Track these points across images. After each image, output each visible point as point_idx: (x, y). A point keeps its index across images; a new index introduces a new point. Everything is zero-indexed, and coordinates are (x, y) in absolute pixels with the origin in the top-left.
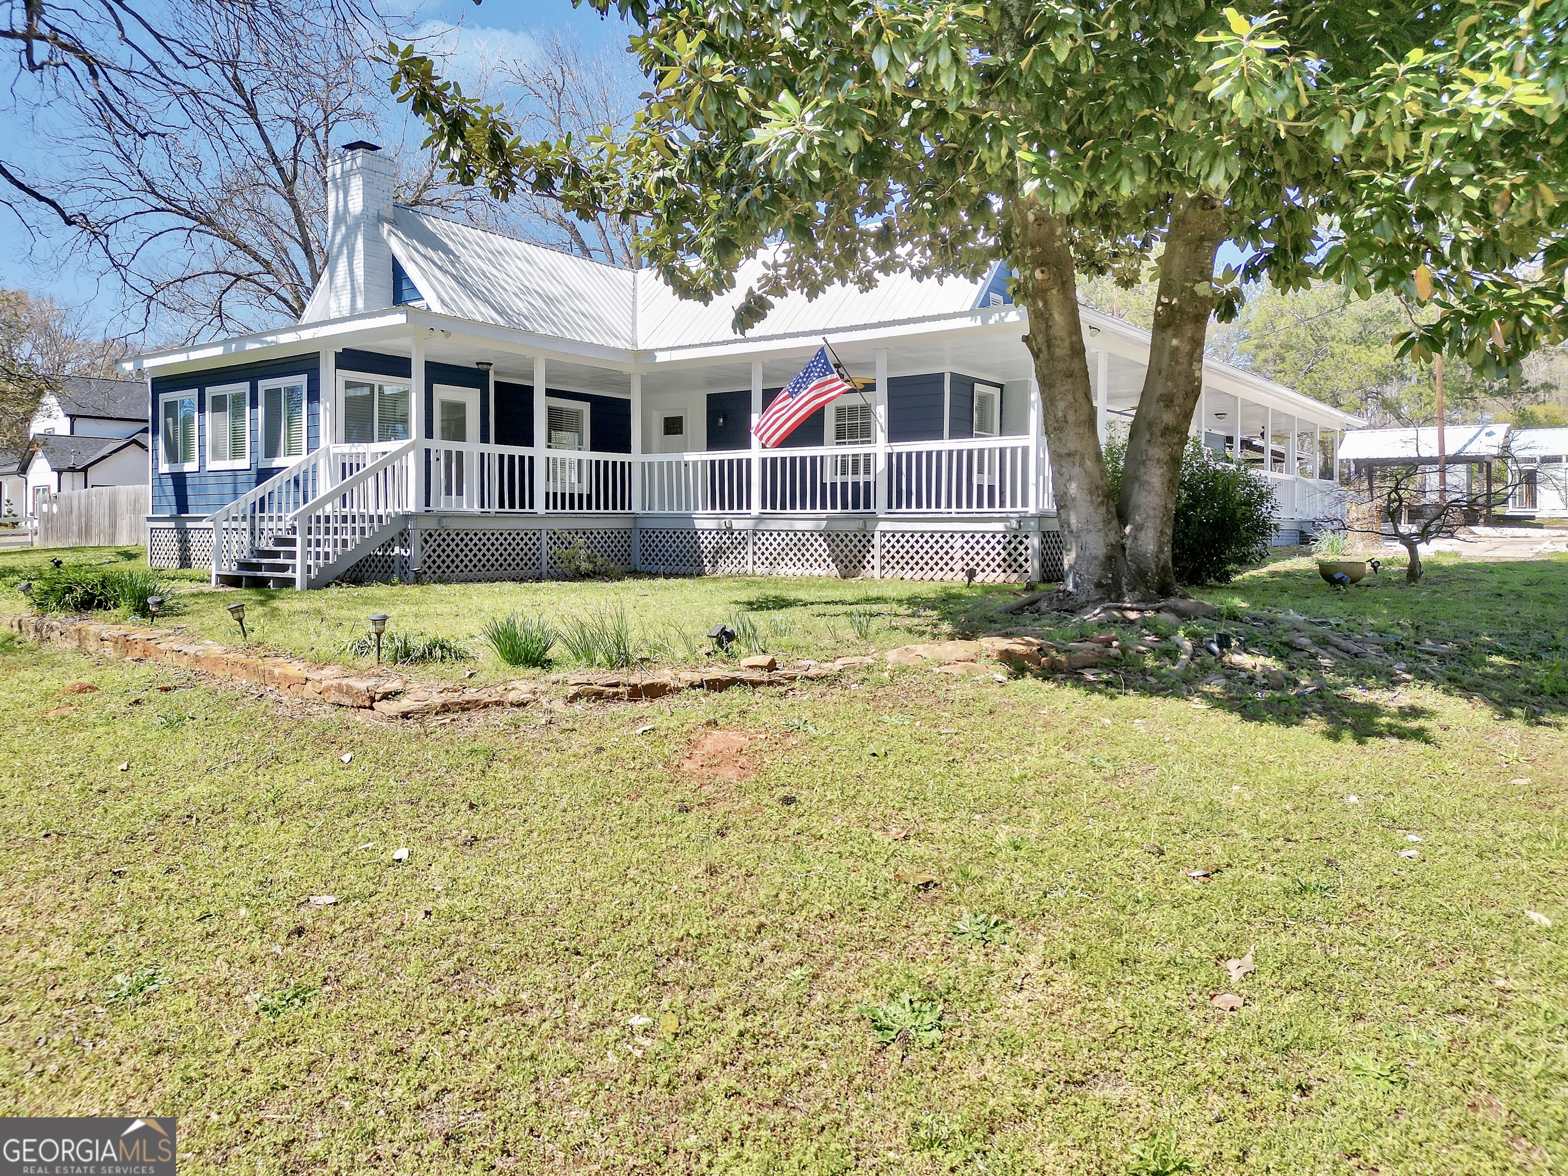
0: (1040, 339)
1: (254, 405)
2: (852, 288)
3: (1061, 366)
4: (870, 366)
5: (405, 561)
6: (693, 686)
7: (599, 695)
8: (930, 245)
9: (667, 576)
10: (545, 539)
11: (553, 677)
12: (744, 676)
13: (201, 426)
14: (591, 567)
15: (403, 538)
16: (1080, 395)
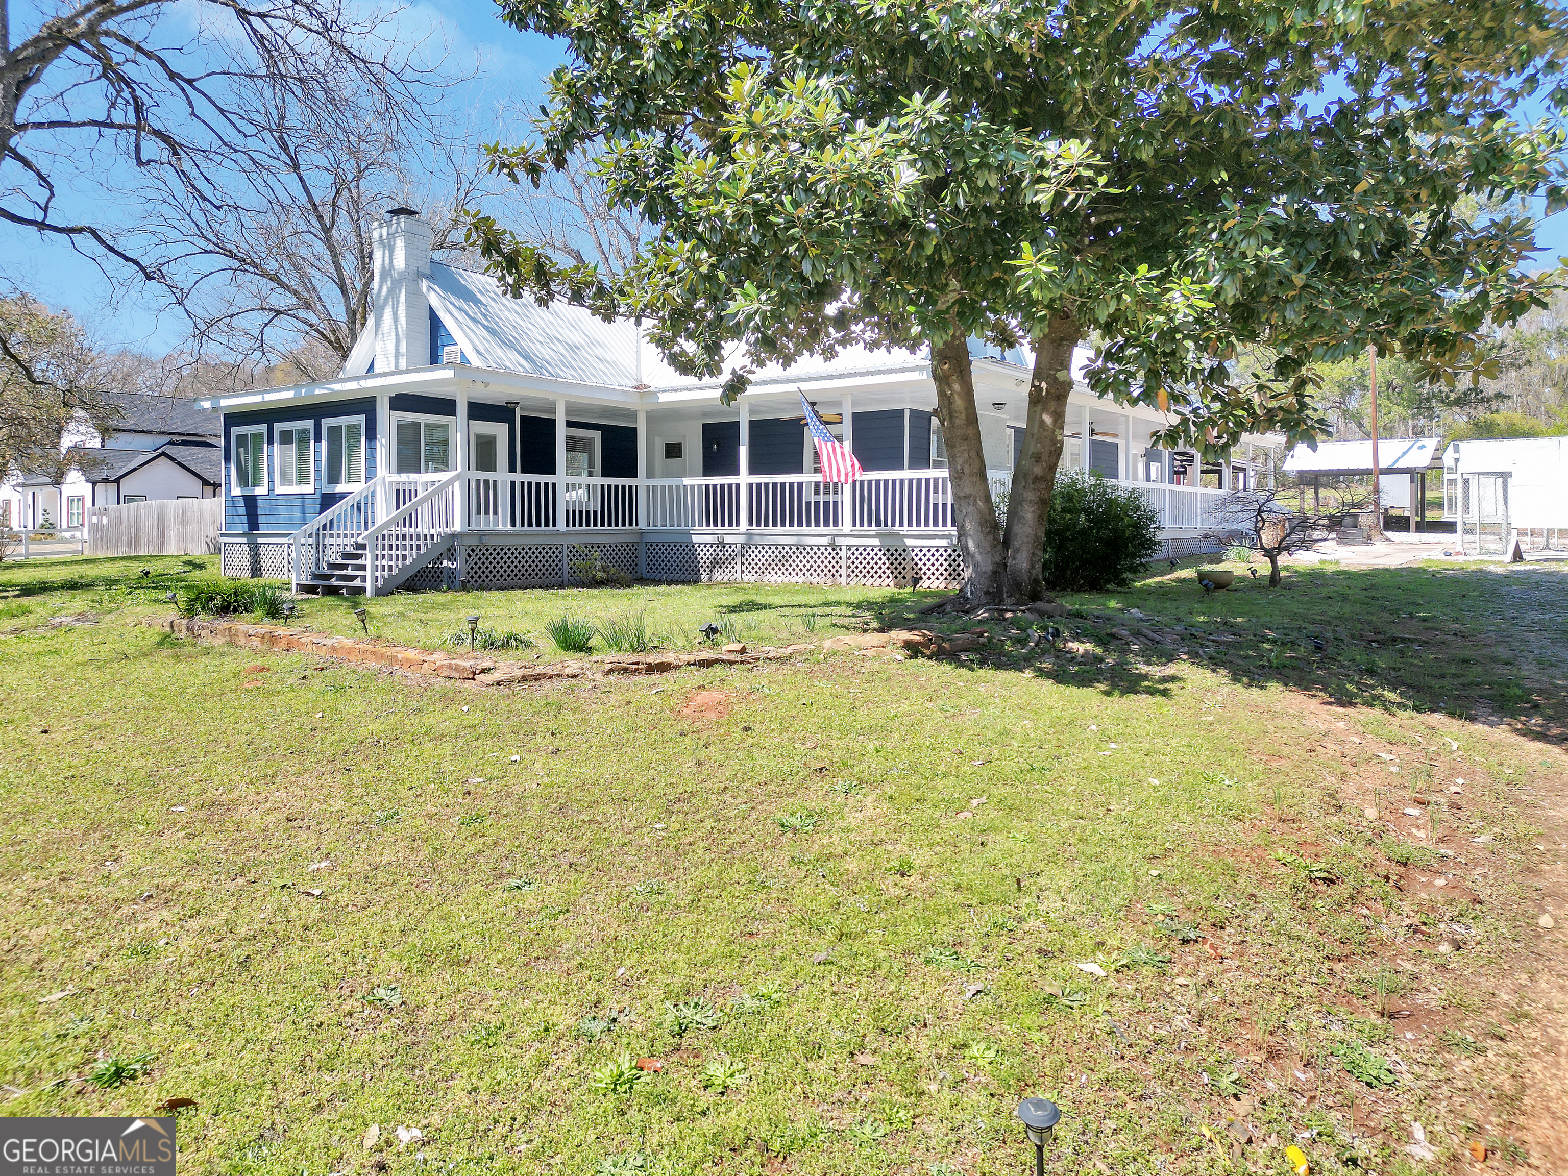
0: (945, 412)
1: (318, 439)
2: (818, 358)
3: (959, 432)
4: (838, 404)
5: (452, 572)
6: (689, 664)
7: (626, 670)
8: (878, 325)
9: (669, 583)
10: (566, 552)
11: (594, 658)
12: (724, 657)
13: (271, 456)
14: (604, 576)
15: (451, 554)
16: (973, 454)
